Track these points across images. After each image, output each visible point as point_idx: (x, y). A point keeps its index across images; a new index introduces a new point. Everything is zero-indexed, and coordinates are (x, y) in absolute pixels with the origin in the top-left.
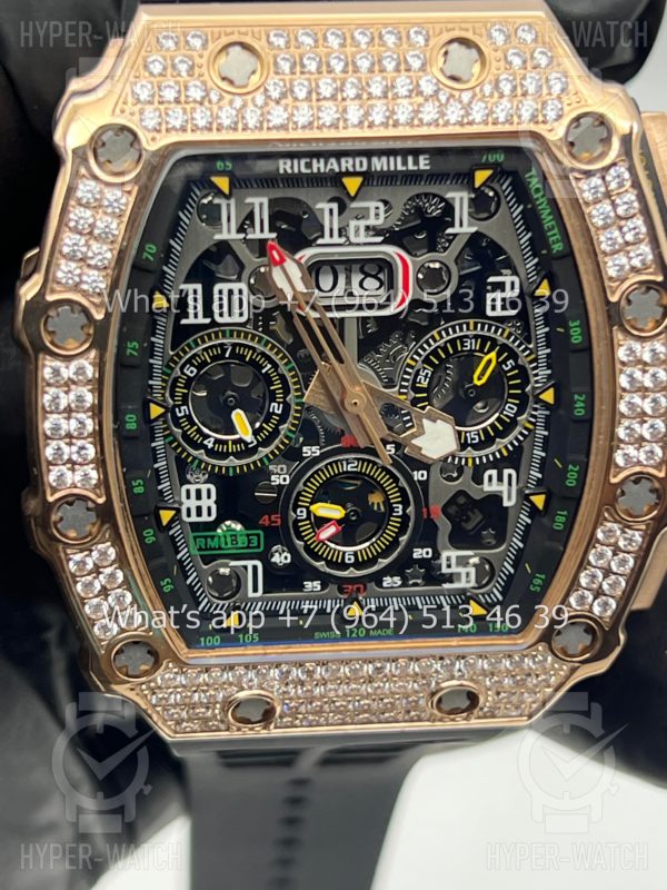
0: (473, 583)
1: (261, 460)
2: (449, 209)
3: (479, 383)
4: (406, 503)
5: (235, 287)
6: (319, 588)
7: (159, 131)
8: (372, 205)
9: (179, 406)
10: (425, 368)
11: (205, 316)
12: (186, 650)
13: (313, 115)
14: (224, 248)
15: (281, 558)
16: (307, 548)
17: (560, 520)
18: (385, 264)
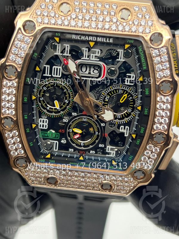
0: (114, 155)
1: (61, 115)
2: (118, 54)
3: (121, 102)
4: (99, 132)
5: (59, 67)
6: (73, 151)
7: (41, 23)
8: (97, 50)
9: (41, 97)
10: (108, 96)
11: (50, 74)
12: (35, 162)
13: (82, 24)
14: (57, 56)
15: (64, 141)
16: (71, 140)
17: (138, 142)
18: (100, 67)
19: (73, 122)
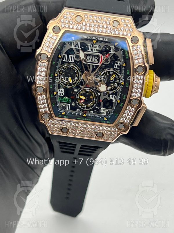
0: (105, 114)
1: (73, 87)
2: (110, 49)
4: (96, 99)
5: (73, 56)
6: (79, 111)
7: (64, 28)
8: (98, 46)
9: (60, 75)
11: (67, 60)
12: (55, 117)
13: (89, 29)
14: (72, 49)
15: (73, 104)
16: (78, 103)
17: (121, 105)
18: (98, 56)
19: (80, 92)
